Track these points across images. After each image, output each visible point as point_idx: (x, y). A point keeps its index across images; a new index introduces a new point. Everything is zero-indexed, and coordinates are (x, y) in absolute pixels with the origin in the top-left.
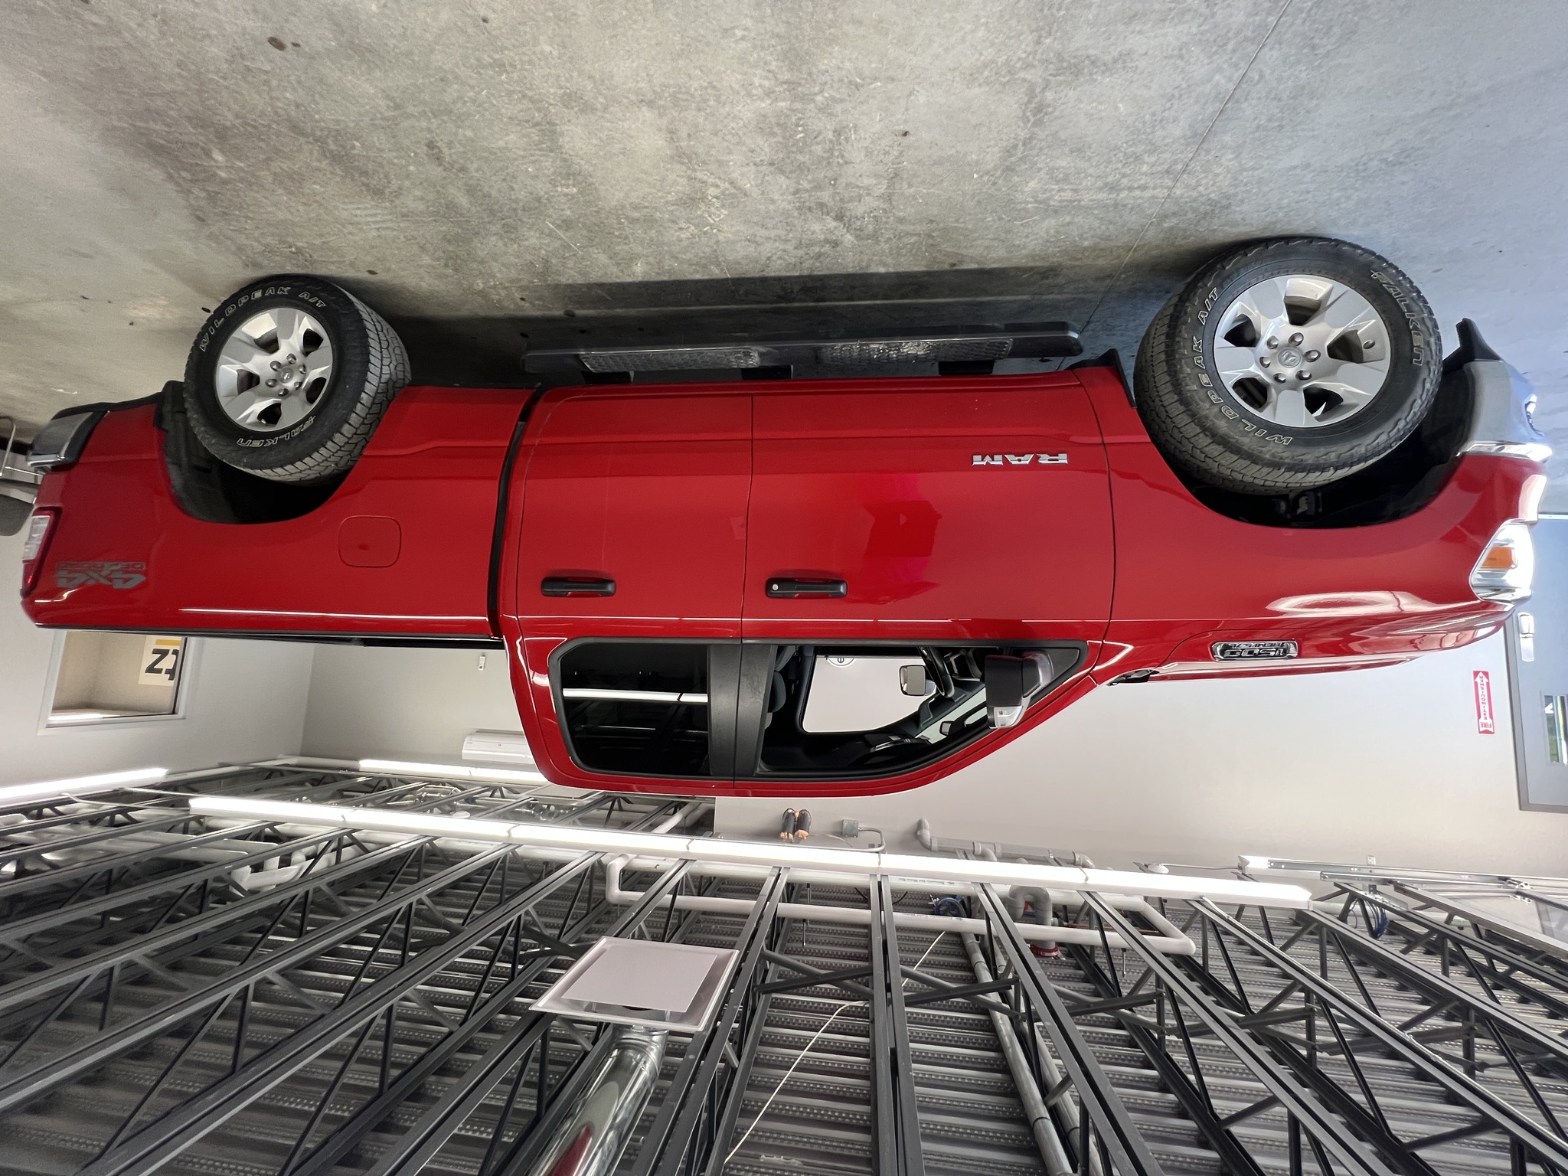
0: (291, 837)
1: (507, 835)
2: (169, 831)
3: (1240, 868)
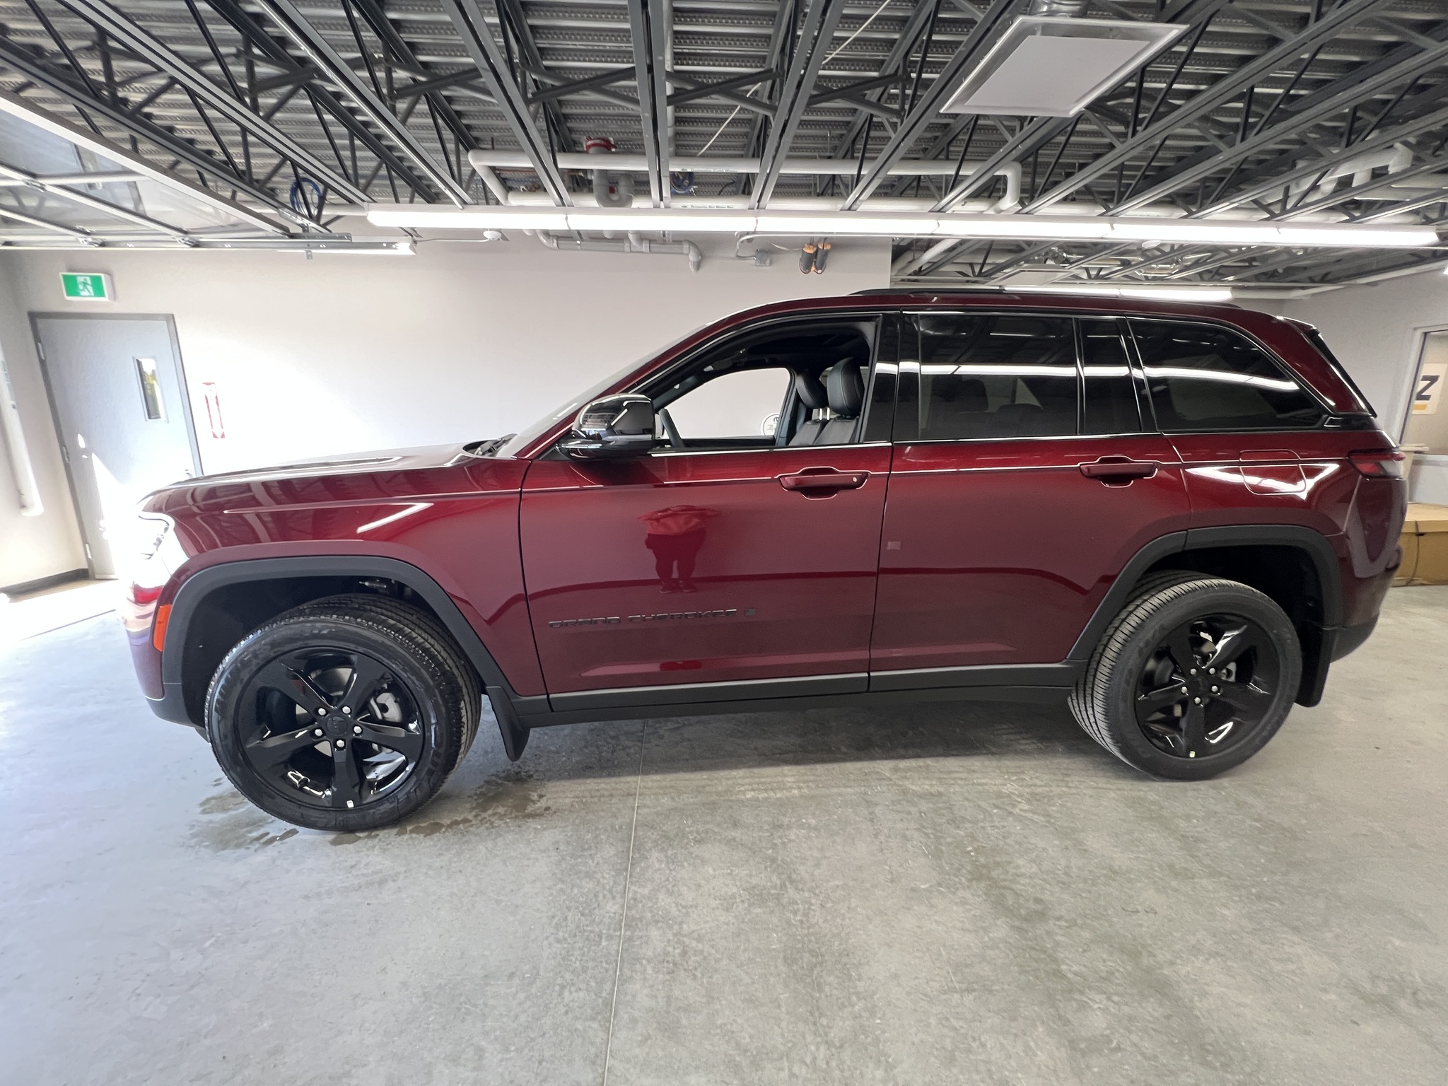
0: (1332, 209)
1: (1114, 225)
3: (415, 242)
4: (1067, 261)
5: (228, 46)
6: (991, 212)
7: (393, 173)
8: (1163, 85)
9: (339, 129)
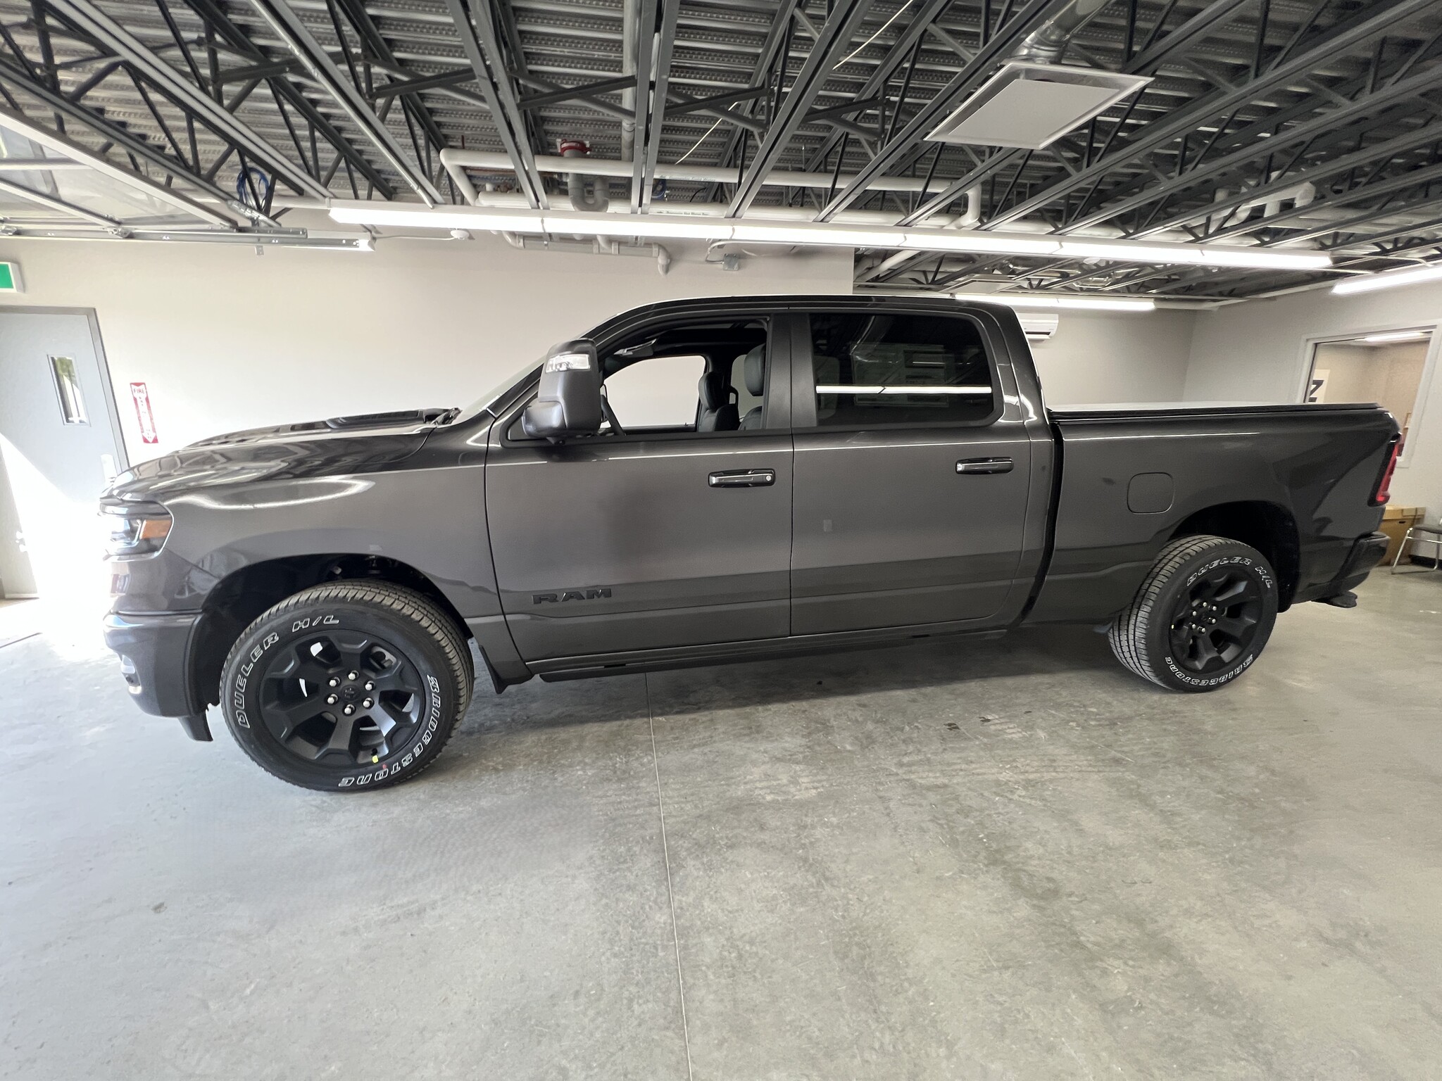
0: (1246, 235)
1: (1063, 244)
2: (1352, 235)
3: (374, 239)
4: (1013, 272)
5: (191, 31)
6: (952, 227)
7: (352, 166)
8: (1117, 120)
9: (298, 120)
